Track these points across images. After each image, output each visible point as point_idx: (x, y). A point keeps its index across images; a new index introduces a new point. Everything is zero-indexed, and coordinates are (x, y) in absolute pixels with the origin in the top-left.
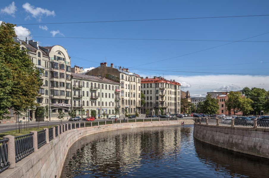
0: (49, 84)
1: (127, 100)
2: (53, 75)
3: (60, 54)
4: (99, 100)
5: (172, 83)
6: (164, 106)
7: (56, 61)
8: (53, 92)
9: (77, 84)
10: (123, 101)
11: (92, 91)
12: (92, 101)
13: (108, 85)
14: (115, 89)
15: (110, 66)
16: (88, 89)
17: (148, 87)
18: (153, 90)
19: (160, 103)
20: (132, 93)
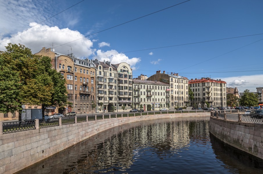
0: (117, 88)
1: (177, 97)
2: (120, 82)
3: (125, 68)
4: (153, 97)
5: (218, 82)
6: (210, 100)
7: (122, 73)
8: (119, 93)
9: (137, 87)
10: (172, 97)
11: (148, 91)
12: (147, 98)
13: (160, 86)
14: (165, 89)
15: (163, 73)
16: (145, 90)
17: (196, 86)
18: (201, 88)
19: (206, 98)
20: (180, 91)
